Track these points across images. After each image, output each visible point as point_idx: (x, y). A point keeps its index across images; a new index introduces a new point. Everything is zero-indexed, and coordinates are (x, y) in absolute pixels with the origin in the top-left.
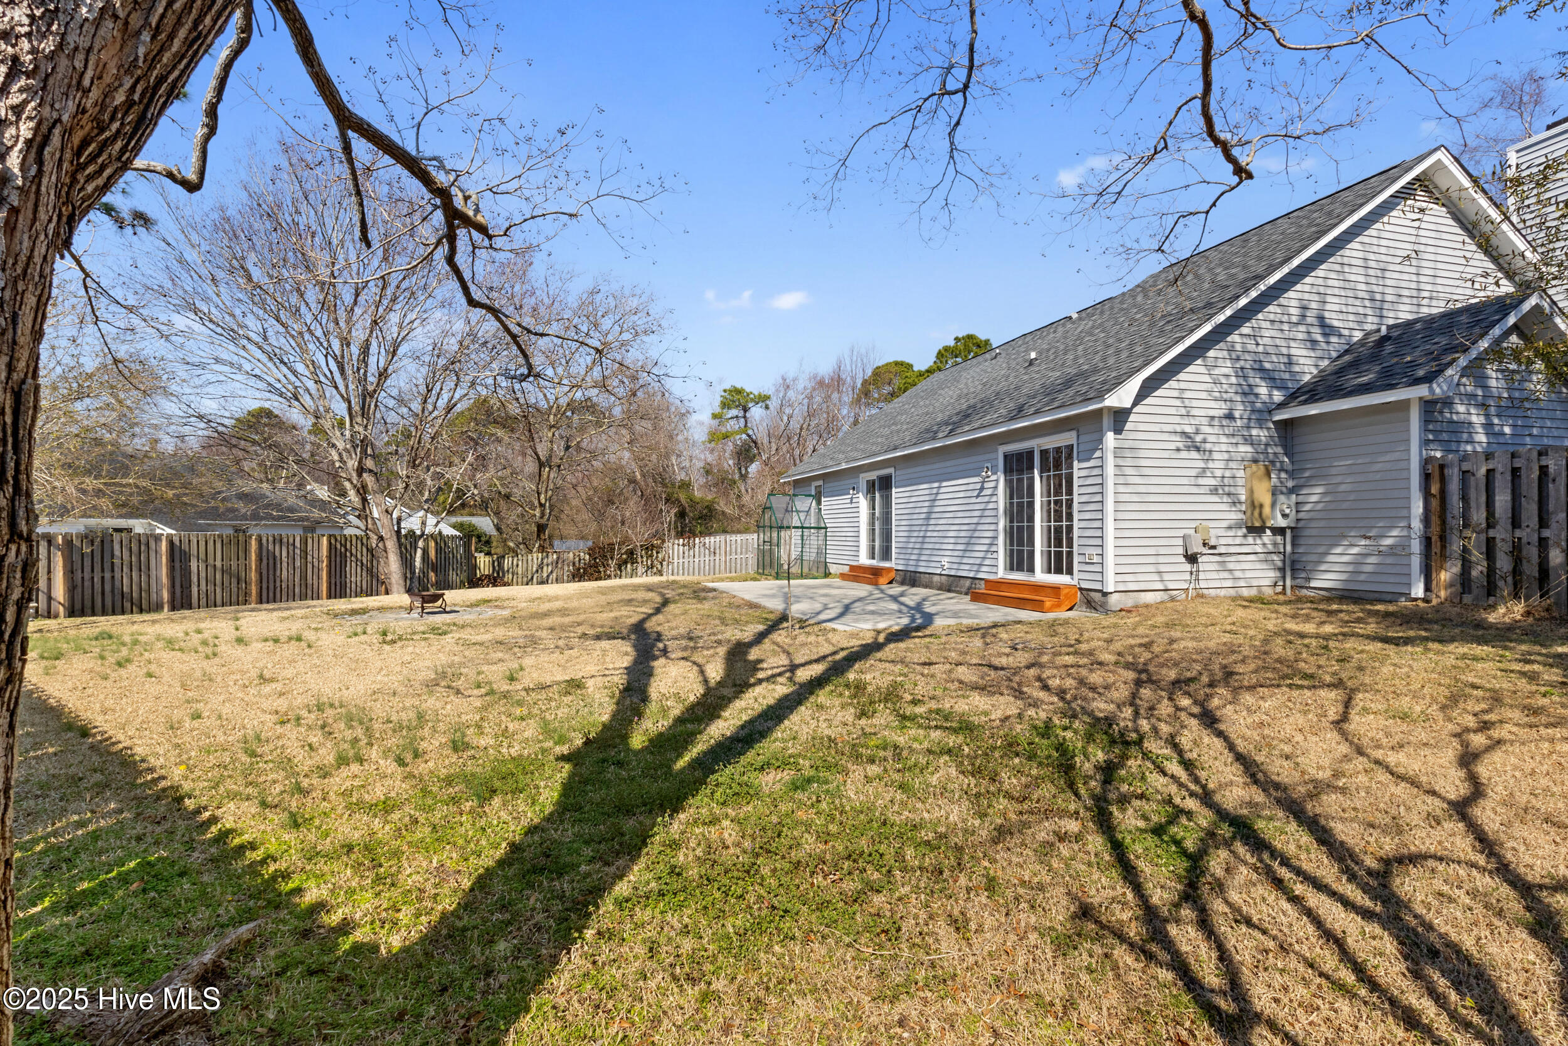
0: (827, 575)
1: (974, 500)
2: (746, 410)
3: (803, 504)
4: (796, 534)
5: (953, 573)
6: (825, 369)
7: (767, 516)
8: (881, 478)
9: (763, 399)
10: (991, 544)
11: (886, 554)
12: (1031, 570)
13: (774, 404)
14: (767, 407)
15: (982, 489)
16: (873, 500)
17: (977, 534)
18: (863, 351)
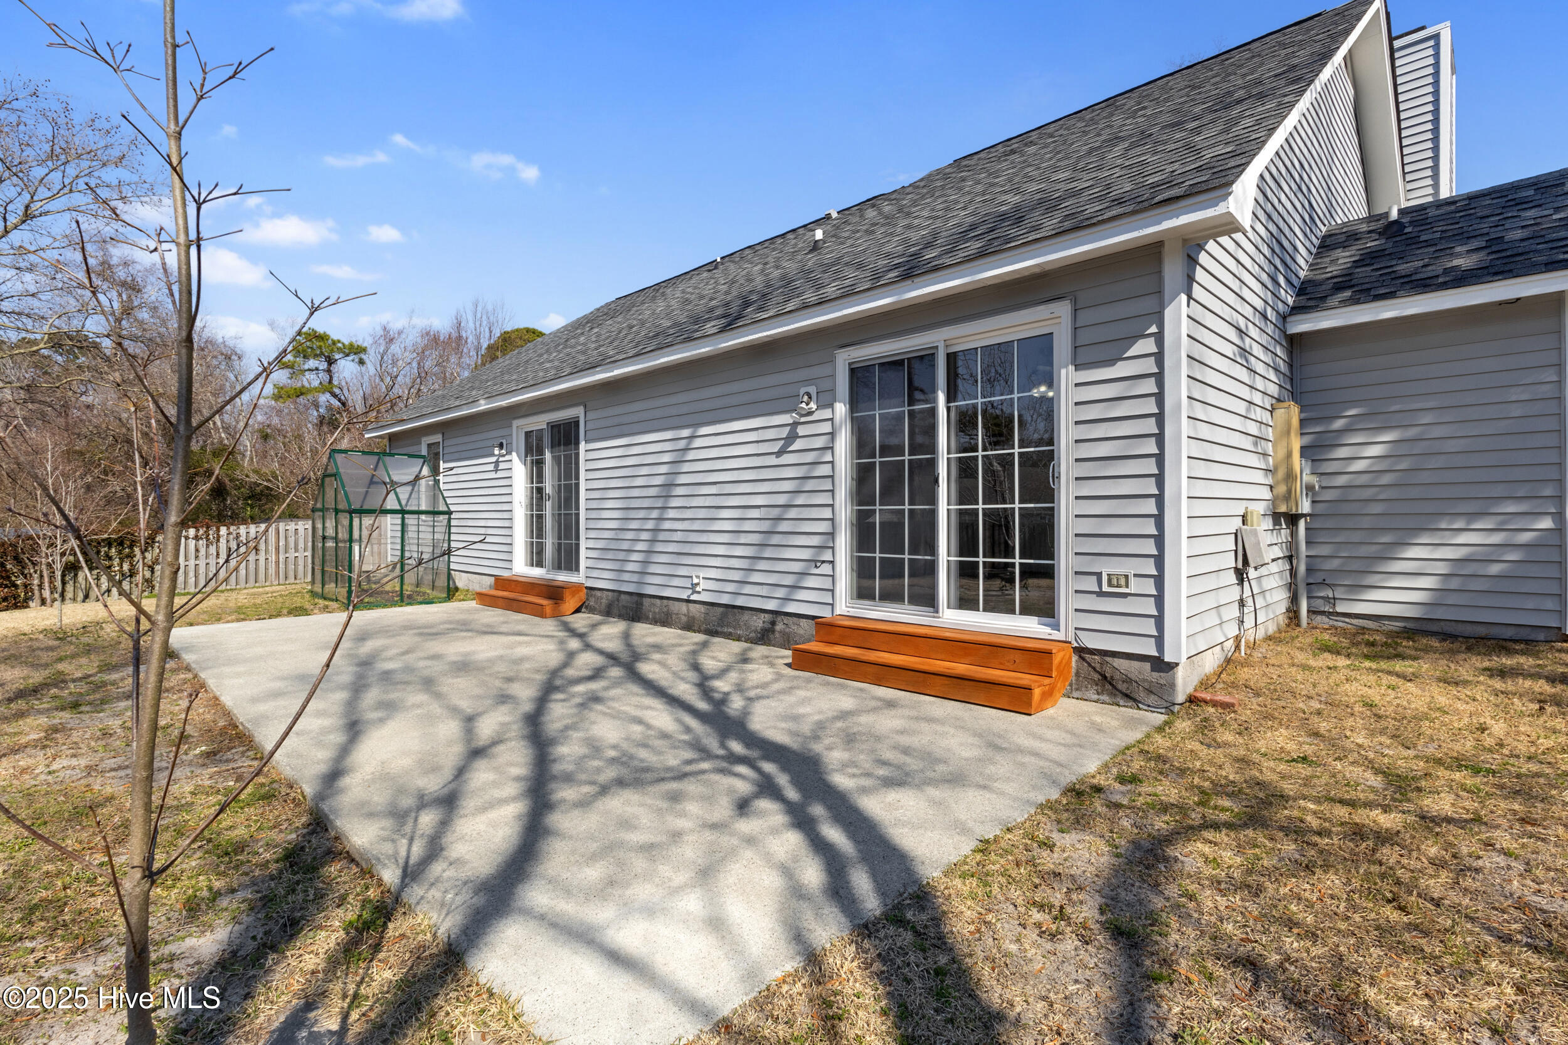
0: (451, 592)
1: (773, 460)
2: (331, 362)
3: (402, 471)
4: (390, 523)
5: (725, 599)
6: (441, 324)
7: (330, 494)
8: (554, 427)
9: (356, 351)
10: (821, 548)
11: (568, 558)
12: (928, 600)
13: (371, 358)
14: (362, 362)
15: (792, 437)
16: (539, 463)
17: (784, 527)
18: (490, 308)
